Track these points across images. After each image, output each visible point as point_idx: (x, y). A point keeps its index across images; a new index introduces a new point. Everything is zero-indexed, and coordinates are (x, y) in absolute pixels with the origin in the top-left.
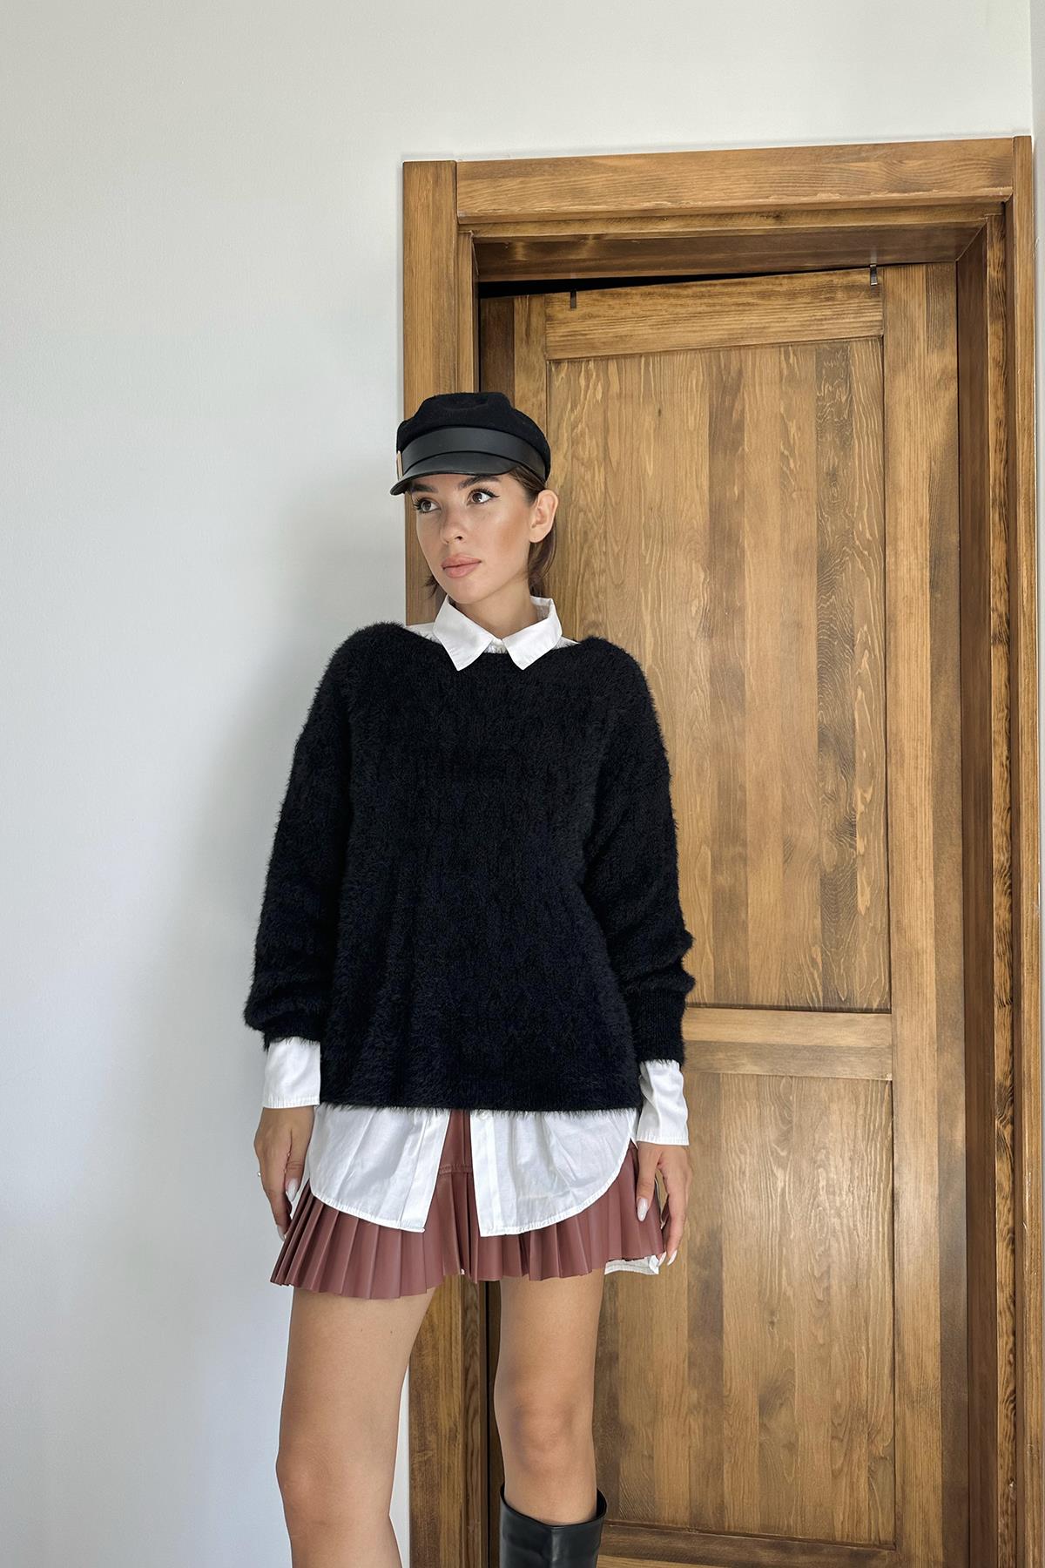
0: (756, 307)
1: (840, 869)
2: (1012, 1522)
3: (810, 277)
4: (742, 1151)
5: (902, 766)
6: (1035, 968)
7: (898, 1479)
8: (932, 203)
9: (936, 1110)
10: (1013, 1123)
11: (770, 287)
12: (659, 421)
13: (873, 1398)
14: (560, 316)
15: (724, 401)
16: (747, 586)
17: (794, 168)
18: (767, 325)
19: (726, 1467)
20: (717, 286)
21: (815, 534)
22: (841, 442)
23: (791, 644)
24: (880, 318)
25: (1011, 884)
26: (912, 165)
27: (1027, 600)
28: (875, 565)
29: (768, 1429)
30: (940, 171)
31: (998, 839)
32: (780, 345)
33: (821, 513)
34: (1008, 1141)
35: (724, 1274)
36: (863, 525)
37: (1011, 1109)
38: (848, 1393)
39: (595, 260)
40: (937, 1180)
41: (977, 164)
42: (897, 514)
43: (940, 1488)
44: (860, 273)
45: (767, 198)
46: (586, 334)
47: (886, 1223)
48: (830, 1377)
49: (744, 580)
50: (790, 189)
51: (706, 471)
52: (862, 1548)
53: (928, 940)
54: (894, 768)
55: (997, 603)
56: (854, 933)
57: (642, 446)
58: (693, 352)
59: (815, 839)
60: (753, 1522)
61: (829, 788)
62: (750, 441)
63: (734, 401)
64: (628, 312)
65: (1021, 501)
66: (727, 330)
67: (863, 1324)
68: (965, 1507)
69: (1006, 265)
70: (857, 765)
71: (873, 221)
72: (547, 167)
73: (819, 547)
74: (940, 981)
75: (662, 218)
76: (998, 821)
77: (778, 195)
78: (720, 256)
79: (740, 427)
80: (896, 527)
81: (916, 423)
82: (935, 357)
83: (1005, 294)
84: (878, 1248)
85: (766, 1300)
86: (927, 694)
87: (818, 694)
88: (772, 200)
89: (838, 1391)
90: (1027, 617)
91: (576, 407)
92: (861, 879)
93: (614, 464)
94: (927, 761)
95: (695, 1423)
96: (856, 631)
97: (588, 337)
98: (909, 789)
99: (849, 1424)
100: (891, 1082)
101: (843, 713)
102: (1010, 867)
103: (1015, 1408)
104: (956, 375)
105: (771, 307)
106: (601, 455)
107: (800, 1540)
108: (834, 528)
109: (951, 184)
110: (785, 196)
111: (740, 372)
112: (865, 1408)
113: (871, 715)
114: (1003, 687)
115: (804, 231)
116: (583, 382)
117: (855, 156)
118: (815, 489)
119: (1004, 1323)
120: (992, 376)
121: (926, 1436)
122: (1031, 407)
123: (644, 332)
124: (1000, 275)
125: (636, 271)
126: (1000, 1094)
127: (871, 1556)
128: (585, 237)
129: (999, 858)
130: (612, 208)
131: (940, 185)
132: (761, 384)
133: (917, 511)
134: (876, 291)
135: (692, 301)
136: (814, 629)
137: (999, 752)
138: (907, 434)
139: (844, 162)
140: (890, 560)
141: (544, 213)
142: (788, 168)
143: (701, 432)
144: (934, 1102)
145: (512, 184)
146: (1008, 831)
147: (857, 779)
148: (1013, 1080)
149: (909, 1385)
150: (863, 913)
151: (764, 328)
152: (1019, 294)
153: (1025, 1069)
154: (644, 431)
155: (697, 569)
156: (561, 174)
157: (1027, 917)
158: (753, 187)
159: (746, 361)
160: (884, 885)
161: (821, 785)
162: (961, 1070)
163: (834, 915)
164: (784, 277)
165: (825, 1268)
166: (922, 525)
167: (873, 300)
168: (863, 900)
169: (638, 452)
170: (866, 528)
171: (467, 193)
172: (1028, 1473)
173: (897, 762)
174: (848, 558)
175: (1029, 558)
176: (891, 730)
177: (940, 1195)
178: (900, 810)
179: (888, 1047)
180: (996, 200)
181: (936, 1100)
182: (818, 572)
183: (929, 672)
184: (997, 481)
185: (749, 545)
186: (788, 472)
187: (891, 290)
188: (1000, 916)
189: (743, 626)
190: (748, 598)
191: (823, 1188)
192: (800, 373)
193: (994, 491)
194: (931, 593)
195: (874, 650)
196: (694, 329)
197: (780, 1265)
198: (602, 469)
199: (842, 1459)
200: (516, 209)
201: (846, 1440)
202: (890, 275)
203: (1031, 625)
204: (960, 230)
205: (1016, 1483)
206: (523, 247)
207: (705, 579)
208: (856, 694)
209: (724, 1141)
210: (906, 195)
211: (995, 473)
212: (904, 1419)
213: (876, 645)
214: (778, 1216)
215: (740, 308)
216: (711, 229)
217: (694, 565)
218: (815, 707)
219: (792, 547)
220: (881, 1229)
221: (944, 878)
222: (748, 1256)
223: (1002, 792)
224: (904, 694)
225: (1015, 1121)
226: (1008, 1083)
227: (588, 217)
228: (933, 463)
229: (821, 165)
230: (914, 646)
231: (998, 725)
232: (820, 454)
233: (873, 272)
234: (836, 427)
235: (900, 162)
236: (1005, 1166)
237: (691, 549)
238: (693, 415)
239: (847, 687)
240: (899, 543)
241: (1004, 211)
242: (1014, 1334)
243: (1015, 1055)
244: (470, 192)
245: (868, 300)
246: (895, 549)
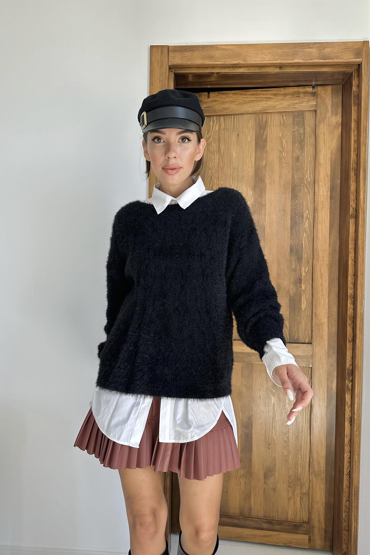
0: (272, 99)
1: (296, 295)
2: (348, 515)
3: (291, 89)
4: (260, 390)
5: (318, 260)
6: (361, 329)
7: (310, 501)
8: (334, 64)
9: (327, 377)
10: (352, 382)
11: (277, 92)
12: (238, 139)
13: (302, 472)
14: (204, 101)
15: (260, 132)
16: (267, 197)
17: (287, 50)
18: (276, 105)
19: (252, 496)
20: (259, 91)
21: (291, 179)
22: (300, 147)
23: (281, 217)
24: (315, 104)
25: (354, 301)
26: (328, 50)
27: (362, 203)
28: (311, 191)
29: (266, 483)
30: (337, 52)
31: (350, 285)
32: (280, 112)
33: (293, 171)
34: (350, 388)
35: (253, 431)
36: (308, 176)
37: (352, 377)
38: (294, 471)
39: (217, 81)
40: (326, 401)
41: (350, 50)
42: (319, 173)
43: (324, 504)
44: (309, 88)
45: (277, 61)
46: (213, 107)
47: (309, 415)
48: (288, 466)
49: (266, 194)
50: (285, 58)
51: (254, 156)
52: (297, 523)
53: (325, 320)
54: (315, 260)
55: (352, 204)
56: (300, 316)
57: (231, 147)
58: (250, 114)
59: (288, 285)
60: (261, 514)
61: (293, 267)
62: (269, 146)
63: (264, 132)
64: (228, 100)
65: (362, 169)
66: (263, 107)
67: (300, 449)
68: (332, 510)
69: (359, 86)
70: (303, 259)
71: (314, 70)
72: (200, 48)
73: (292, 183)
74: (329, 334)
75: (240, 67)
76: (350, 279)
77: (281, 60)
78: (260, 81)
79: (266, 141)
80: (319, 177)
81: (327, 141)
82: (334, 118)
83: (358, 96)
84: (305, 424)
85: (267, 440)
86: (328, 236)
87: (290, 234)
88: (278, 62)
89: (291, 471)
90: (362, 209)
91: (209, 132)
92: (303, 298)
93: (222, 153)
94: (327, 258)
95: (242, 481)
96: (304, 213)
97: (214, 108)
98: (320, 268)
99: (294, 482)
100: (311, 367)
101: (299, 241)
102: (354, 295)
103: (350, 477)
104: (341, 124)
105: (277, 99)
106: (217, 150)
107: (276, 520)
108: (297, 177)
109: (341, 57)
110: (283, 60)
111: (266, 122)
112: (300, 477)
113: (308, 242)
114: (354, 233)
115: (290, 73)
116: (211, 124)
117: (308, 47)
118: (291, 163)
119: (347, 448)
120: (353, 125)
121: (320, 487)
122: (366, 136)
123: (233, 107)
124: (357, 89)
125: (231, 85)
126: (348, 372)
127: (300, 526)
128: (213, 73)
129: (350, 292)
130: (223, 63)
131: (337, 58)
132: (273, 126)
133: (326, 172)
134: (314, 94)
135: (250, 97)
136: (290, 212)
137: (351, 255)
138: (324, 144)
139: (304, 49)
140: (316, 188)
141: (199, 64)
142: (284, 50)
143: (252, 142)
144: (326, 375)
145: (188, 54)
146: (354, 283)
147: (303, 264)
148: (352, 367)
149: (315, 469)
150: (303, 310)
151: (275, 106)
152: (363, 97)
153: (357, 363)
154: (233, 142)
155: (250, 190)
156: (205, 51)
157: (359, 312)
158: (272, 57)
159: (268, 118)
160: (311, 301)
161: (290, 266)
162: (335, 364)
163: (293, 310)
164: (282, 89)
165: (287, 430)
166: (328, 176)
167: (313, 97)
168: (304, 305)
169: (230, 149)
170: (308, 177)
171: (172, 57)
172: (353, 498)
173: (317, 258)
174: (302, 187)
175: (364, 189)
176: (315, 247)
177: (327, 406)
178: (317, 274)
179: (311, 356)
180: (357, 63)
181: (327, 374)
182: (291, 192)
183: (329, 227)
184: (354, 162)
185: (268, 182)
186: (282, 157)
187: (319, 94)
188: (350, 312)
189: (265, 210)
190: (267, 200)
191: (287, 403)
192: (287, 123)
193: (352, 165)
194: (330, 200)
195: (310, 220)
196: (251, 106)
197: (272, 429)
198: (218, 155)
199: (291, 494)
200: (189, 63)
201: (293, 488)
202: (319, 89)
203: (363, 212)
204: (344, 73)
205: (349, 502)
206: (192, 76)
207: (252, 194)
208: (303, 235)
209: (254, 386)
210: (325, 61)
211: (353, 159)
212: (313, 480)
213: (311, 218)
214: (272, 412)
215: (267, 99)
216: (257, 71)
217: (249, 189)
218: (289, 239)
219: (283, 183)
220: (307, 417)
221: (331, 298)
222: (261, 425)
223: (352, 269)
224: (320, 235)
225: (353, 381)
226: (351, 368)
227: (214, 66)
228: (332, 155)
229: (296, 50)
230: (324, 219)
231: (351, 246)
232: (293, 151)
233: (313, 87)
234: (299, 141)
235: (323, 49)
236: (349, 396)
237: (248, 183)
238: (250, 136)
239: (300, 233)
240: (320, 183)
241: (359, 67)
242: (350, 452)
243: (354, 359)
244: (173, 56)
245: (312, 97)
246: (318, 184)
